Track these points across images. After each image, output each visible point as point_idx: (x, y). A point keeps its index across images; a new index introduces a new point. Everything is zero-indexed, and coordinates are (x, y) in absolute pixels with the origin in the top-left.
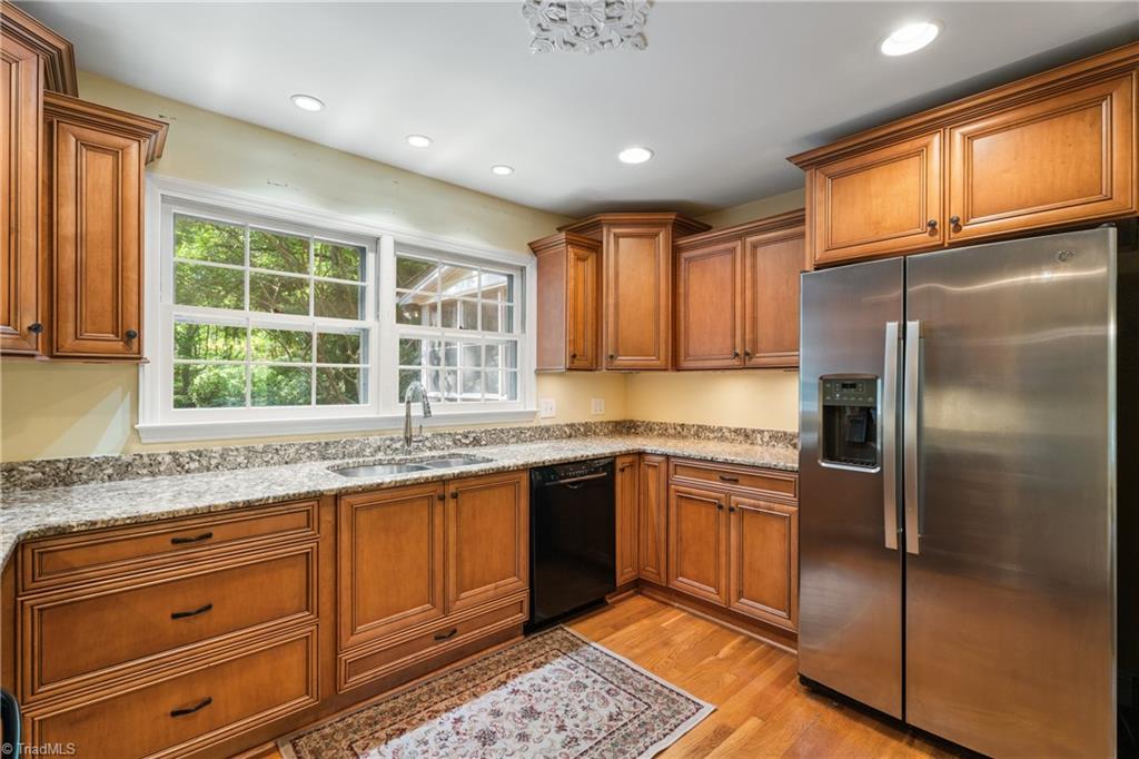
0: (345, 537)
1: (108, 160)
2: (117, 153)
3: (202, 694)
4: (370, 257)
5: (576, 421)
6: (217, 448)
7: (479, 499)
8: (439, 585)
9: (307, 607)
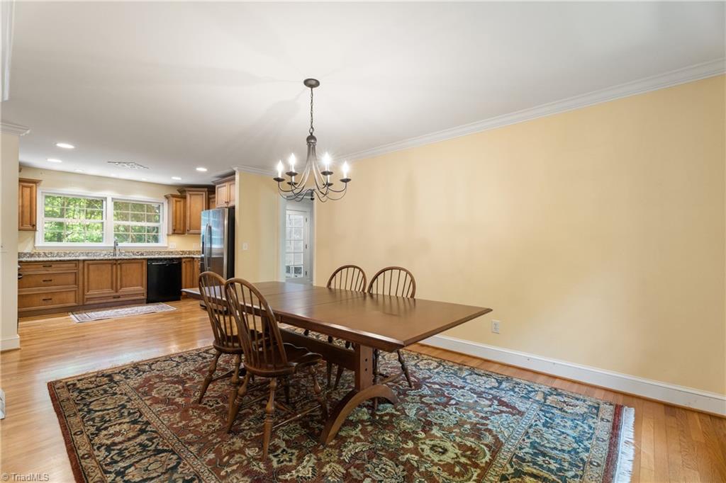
0: (86, 270)
1: (29, 189)
2: (31, 187)
3: (50, 298)
4: (104, 202)
5: (185, 250)
6: (56, 252)
7: (128, 266)
8: (114, 285)
9: (76, 284)
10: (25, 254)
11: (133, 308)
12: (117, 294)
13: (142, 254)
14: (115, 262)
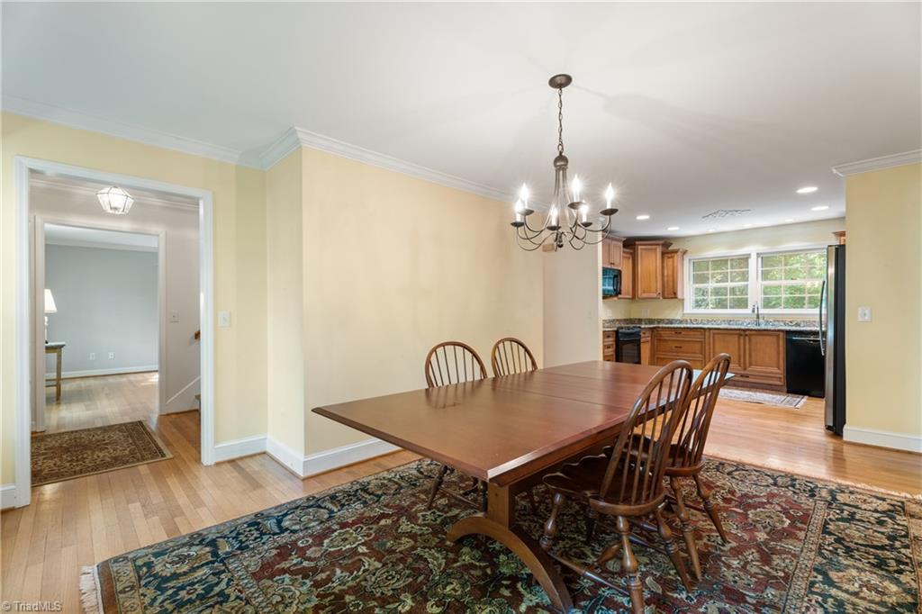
2: (673, 258)
7: (759, 339)
8: (742, 361)
9: (701, 353)
10: (676, 321)
11: (774, 396)
12: (746, 372)
13: (797, 325)
14: (742, 333)
